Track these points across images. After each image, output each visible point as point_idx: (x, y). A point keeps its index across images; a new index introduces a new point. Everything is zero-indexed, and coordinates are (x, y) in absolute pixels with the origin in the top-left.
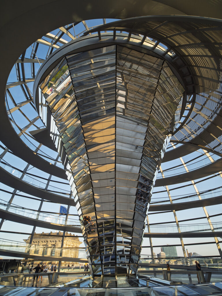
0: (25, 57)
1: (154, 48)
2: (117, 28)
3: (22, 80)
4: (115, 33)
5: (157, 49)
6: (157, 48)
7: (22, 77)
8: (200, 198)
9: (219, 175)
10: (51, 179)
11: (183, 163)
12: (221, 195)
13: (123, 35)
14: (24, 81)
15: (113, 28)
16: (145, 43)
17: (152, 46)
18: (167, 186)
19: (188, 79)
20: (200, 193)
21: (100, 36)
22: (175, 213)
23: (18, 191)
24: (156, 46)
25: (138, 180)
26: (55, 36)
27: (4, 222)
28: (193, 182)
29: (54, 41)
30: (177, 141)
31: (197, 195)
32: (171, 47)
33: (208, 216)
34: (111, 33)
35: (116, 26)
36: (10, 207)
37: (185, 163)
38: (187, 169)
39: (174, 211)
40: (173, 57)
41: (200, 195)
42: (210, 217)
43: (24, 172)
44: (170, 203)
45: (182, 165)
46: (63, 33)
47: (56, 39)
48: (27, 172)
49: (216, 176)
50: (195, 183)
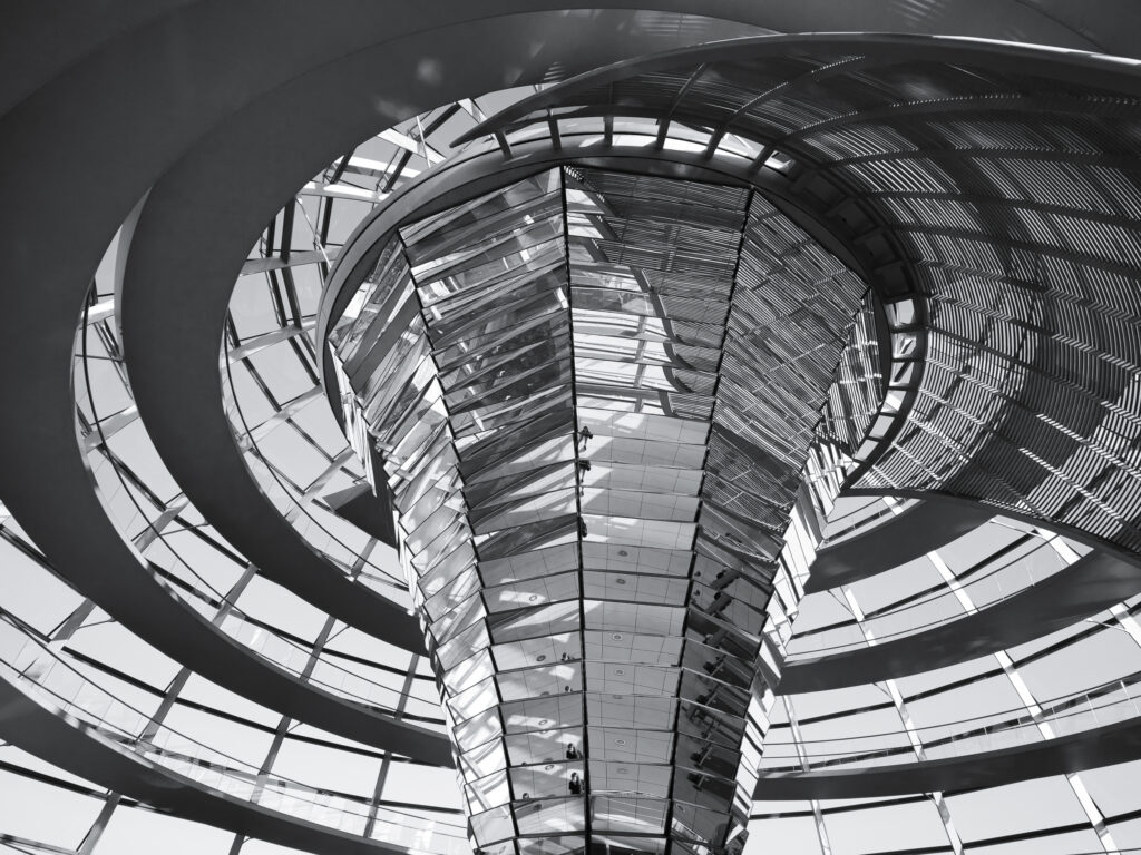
0: (292, 248)
1: (709, 154)
2: (553, 112)
3: (291, 323)
4: (554, 128)
5: (719, 156)
6: (717, 152)
7: (289, 314)
8: (1048, 732)
9: (1114, 621)
10: (417, 672)
11: (949, 577)
12: (1138, 714)
13: (584, 131)
14: (298, 325)
15: (543, 113)
16: (669, 145)
17: (700, 149)
18: (891, 683)
19: (875, 242)
20: (1046, 707)
21: (504, 145)
22: (942, 803)
23: (294, 722)
24: (714, 144)
25: (680, 665)
26: (386, 165)
27: (244, 846)
28: (1001, 659)
29: (383, 184)
30: (892, 488)
31: (1029, 718)
32: (772, 141)
33: (1096, 819)
34: (542, 129)
35: (553, 106)
36: (267, 786)
37: (958, 578)
38: (967, 601)
39: (938, 795)
40: (786, 172)
41: (1047, 718)
42: (1107, 822)
43: (318, 648)
44: (915, 760)
45: (945, 585)
46: (408, 154)
47: (388, 174)
48: (326, 646)
49: (1100, 627)
50: (1016, 665)
